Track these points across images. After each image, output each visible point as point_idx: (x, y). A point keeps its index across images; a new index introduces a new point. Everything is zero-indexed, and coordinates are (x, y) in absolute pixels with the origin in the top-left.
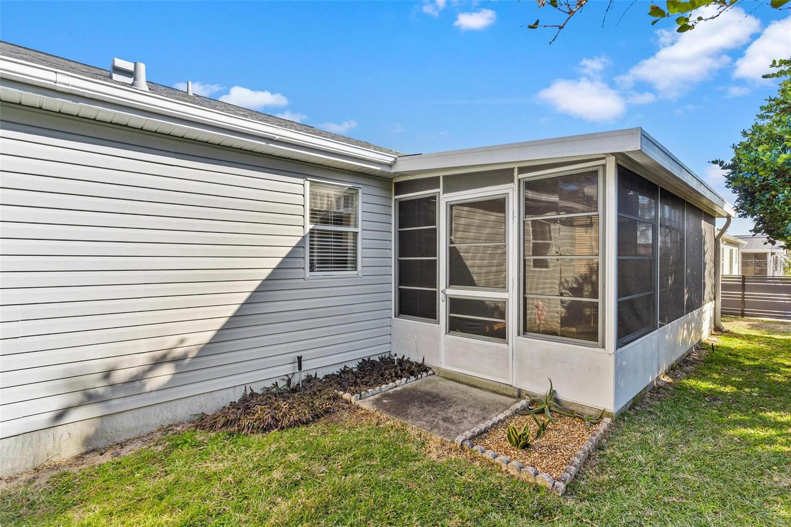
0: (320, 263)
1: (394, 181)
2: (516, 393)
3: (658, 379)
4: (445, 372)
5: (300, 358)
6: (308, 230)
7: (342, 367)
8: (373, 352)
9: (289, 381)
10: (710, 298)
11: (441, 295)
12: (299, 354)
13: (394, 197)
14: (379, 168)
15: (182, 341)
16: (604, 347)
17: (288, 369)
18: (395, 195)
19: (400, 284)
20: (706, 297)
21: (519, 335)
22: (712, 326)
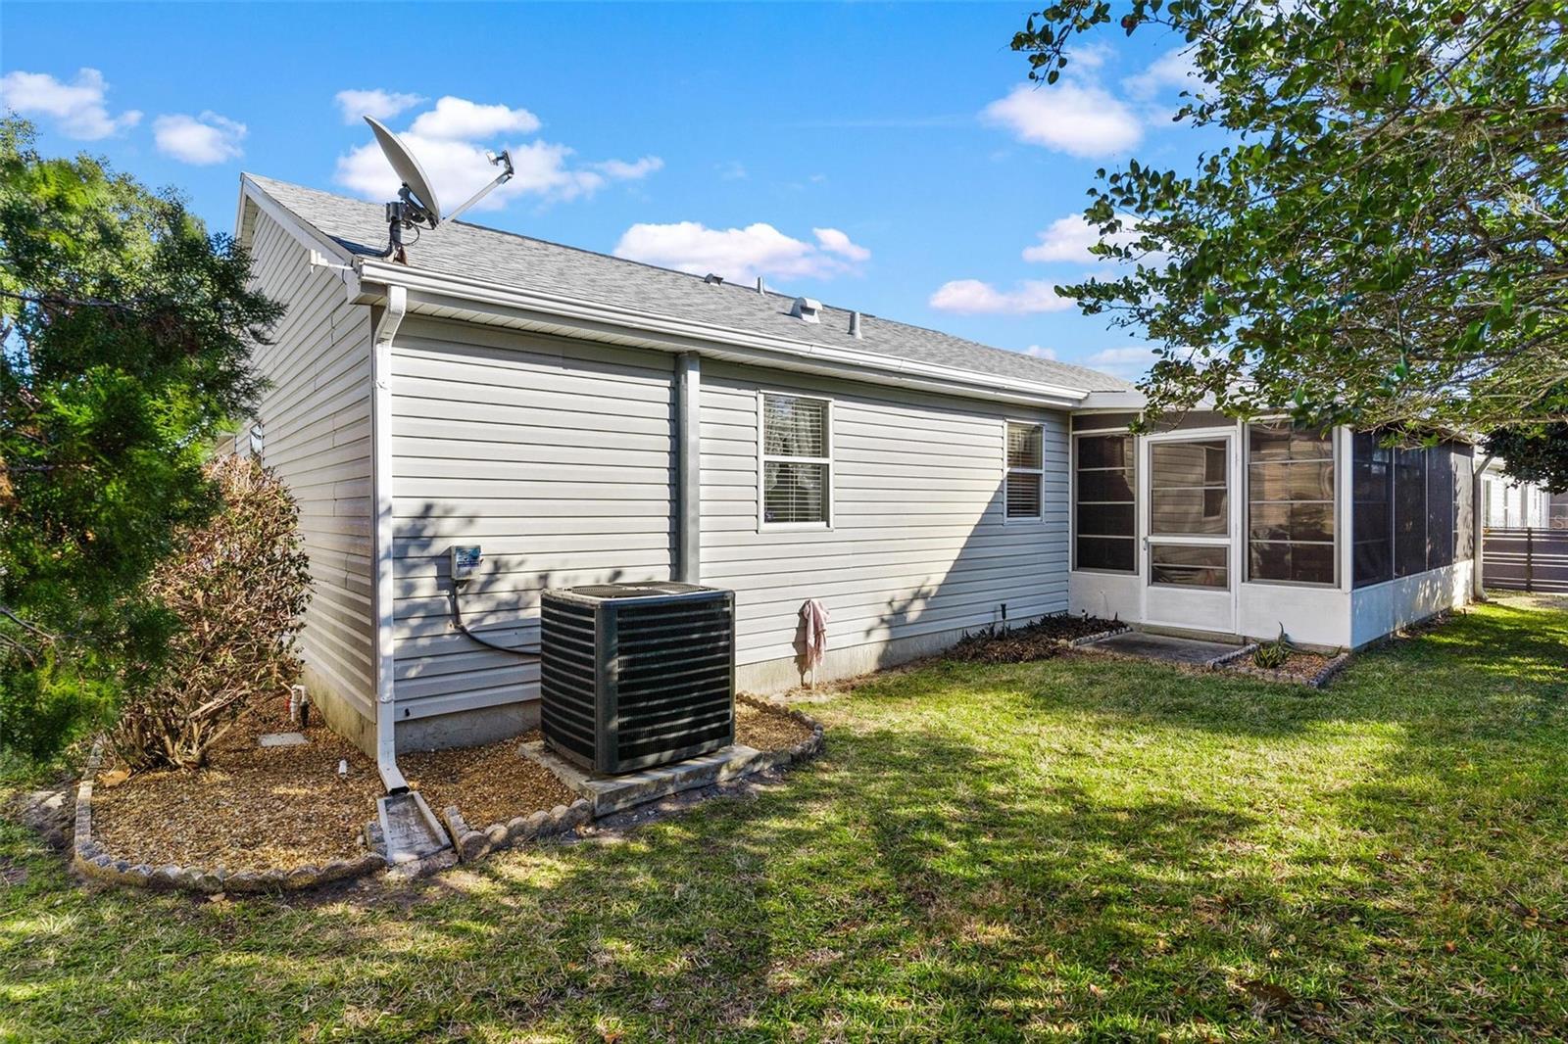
0: (1014, 510)
1: (1072, 414)
2: (1241, 640)
3: (1394, 633)
4: (1149, 627)
5: (1003, 606)
6: (1005, 474)
7: (1027, 622)
8: (1053, 609)
9: (992, 629)
10: (1466, 555)
11: (1142, 544)
12: (1003, 602)
13: (1072, 433)
14: (1070, 405)
15: (928, 579)
16: (1340, 587)
17: (989, 618)
18: (1074, 430)
19: (1079, 533)
20: (1459, 551)
21: (1243, 581)
22: (1470, 593)
